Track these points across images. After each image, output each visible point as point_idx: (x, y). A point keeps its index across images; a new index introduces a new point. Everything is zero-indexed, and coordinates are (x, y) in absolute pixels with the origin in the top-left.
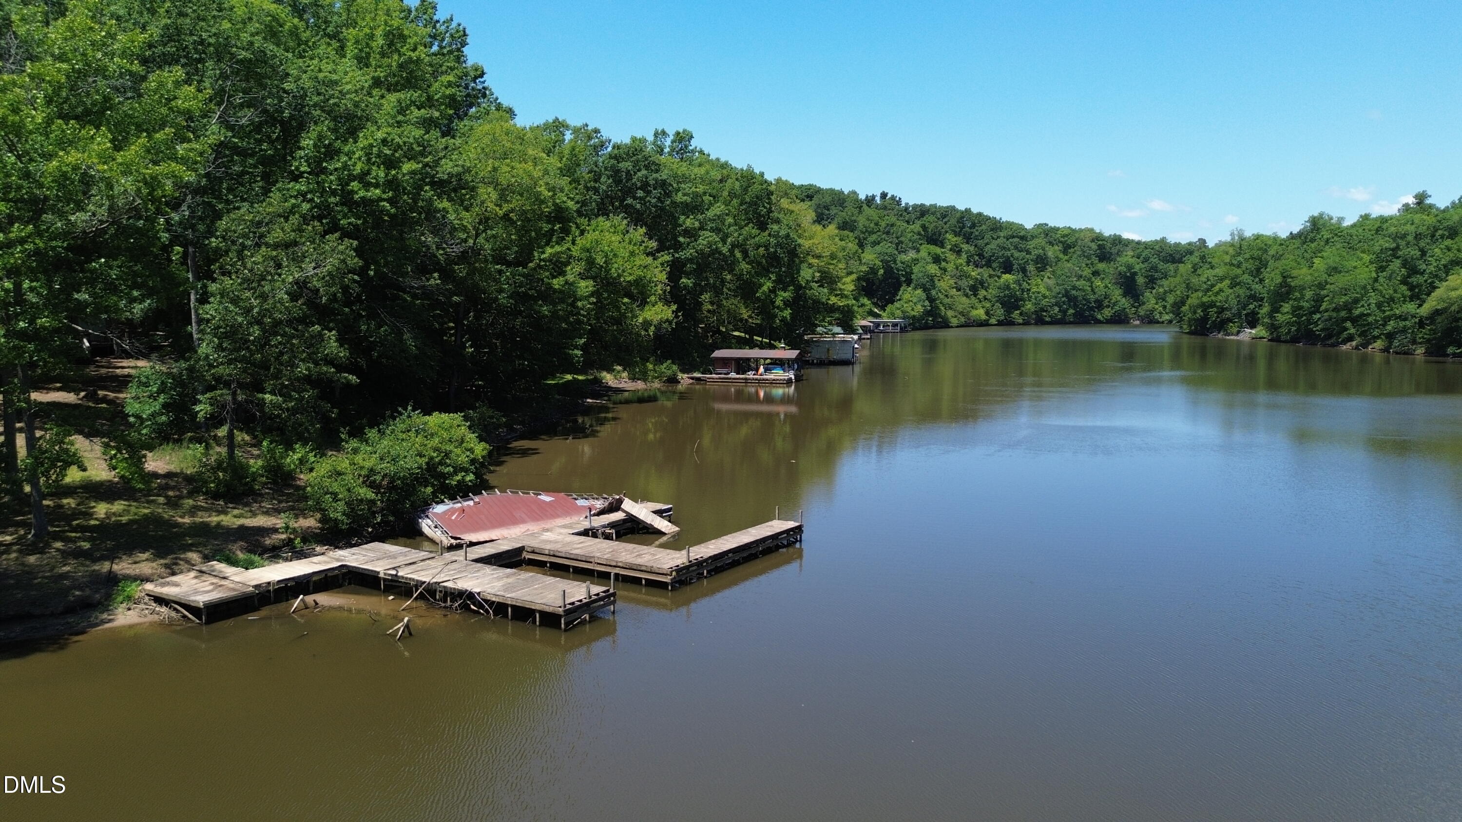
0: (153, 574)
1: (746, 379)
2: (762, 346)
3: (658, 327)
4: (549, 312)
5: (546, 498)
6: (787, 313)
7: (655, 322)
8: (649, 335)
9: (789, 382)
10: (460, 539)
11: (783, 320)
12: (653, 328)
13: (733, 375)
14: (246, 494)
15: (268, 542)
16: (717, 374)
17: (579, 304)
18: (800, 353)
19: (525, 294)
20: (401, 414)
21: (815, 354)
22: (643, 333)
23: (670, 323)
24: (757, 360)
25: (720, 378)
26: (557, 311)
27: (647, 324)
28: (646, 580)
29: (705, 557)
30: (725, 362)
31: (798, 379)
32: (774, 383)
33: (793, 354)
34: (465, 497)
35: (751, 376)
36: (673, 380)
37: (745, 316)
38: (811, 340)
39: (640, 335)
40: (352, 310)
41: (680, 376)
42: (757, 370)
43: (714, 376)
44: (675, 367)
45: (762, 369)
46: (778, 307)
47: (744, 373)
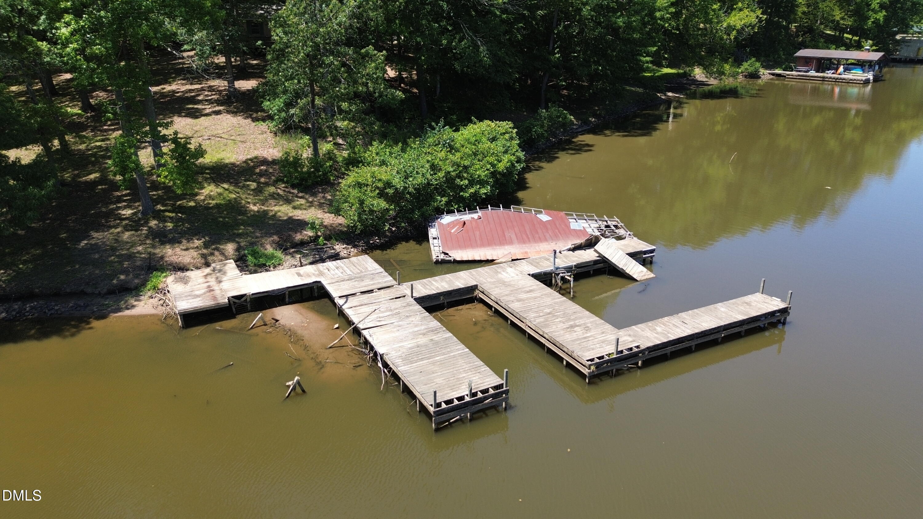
0: (189, 264)
1: (824, 77)
2: (848, 47)
3: (740, 32)
4: (624, 23)
5: (544, 217)
6: (881, 16)
7: (739, 27)
8: (730, 39)
9: (867, 82)
10: (447, 254)
11: (876, 21)
12: (734, 33)
13: (813, 73)
14: (317, 184)
15: (298, 237)
16: (797, 71)
17: (658, 14)
18: (884, 55)
19: (608, 6)
20: (434, 129)
21: (903, 53)
22: (725, 37)
23: (753, 27)
24: (839, 61)
25: (799, 76)
26: (631, 23)
27: (730, 28)
28: (567, 362)
29: (643, 347)
30: (807, 61)
31: (877, 79)
32: (849, 82)
33: (876, 56)
34: (472, 209)
35: (830, 75)
36: (754, 76)
37: (837, 18)
38: (903, 40)
39: (722, 39)
40: (440, 25)
41: (762, 71)
42: (837, 69)
43: (794, 73)
44: (758, 64)
45: (841, 69)
46: (873, 10)
47: (823, 72)
